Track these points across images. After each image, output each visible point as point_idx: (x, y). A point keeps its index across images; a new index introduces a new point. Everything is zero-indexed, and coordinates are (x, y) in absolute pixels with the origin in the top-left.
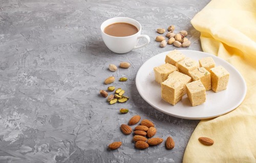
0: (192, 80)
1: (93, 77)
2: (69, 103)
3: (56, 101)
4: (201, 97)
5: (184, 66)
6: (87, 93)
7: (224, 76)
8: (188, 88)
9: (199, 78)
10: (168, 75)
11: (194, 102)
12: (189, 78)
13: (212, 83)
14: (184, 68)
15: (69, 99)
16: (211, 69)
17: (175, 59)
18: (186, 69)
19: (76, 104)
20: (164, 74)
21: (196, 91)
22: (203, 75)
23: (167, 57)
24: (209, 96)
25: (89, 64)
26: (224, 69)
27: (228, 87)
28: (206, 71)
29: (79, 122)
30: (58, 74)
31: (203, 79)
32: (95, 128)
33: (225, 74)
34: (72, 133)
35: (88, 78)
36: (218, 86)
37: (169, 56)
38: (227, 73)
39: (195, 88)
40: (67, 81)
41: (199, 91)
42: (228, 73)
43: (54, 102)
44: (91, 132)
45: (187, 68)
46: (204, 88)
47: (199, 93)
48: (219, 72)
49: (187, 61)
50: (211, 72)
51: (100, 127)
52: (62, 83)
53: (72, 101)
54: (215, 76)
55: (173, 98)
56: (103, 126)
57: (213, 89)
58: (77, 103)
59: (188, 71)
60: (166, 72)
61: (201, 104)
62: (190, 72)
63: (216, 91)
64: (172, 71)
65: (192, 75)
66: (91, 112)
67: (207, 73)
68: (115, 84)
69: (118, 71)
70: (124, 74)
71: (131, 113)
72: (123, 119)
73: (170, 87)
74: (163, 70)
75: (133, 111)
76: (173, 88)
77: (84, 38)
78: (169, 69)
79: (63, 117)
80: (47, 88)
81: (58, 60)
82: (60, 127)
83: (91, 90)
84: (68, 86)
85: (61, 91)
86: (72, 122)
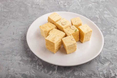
0: (66, 36)
4: (73, 48)
5: (60, 25)
7: (88, 32)
8: (64, 42)
9: (71, 34)
10: (49, 32)
11: (68, 51)
12: (64, 34)
13: (80, 37)
14: (60, 26)
16: (79, 27)
17: (54, 20)
18: (62, 27)
20: (46, 31)
21: (69, 44)
22: (73, 32)
24: (78, 45)
26: (88, 27)
27: (91, 39)
28: (76, 28)
31: (73, 35)
33: (89, 31)
36: (84, 39)
37: (50, 17)
38: (90, 29)
39: (69, 42)
41: (71, 44)
42: (91, 30)
45: (62, 26)
46: (75, 42)
47: (72, 45)
48: (85, 29)
49: (62, 21)
50: (79, 29)
54: (82, 32)
55: (54, 49)
57: (81, 41)
59: (63, 29)
60: (48, 29)
61: (73, 52)
62: (65, 30)
63: (83, 42)
64: (52, 28)
65: (66, 32)
67: (76, 30)
68: (13, 40)
69: (18, 30)
70: (22, 32)
71: (19, 64)
72: (12, 69)
73: (52, 41)
74: (46, 28)
75: (21, 63)
76: (54, 42)
77: (1, 4)
78: (50, 27)
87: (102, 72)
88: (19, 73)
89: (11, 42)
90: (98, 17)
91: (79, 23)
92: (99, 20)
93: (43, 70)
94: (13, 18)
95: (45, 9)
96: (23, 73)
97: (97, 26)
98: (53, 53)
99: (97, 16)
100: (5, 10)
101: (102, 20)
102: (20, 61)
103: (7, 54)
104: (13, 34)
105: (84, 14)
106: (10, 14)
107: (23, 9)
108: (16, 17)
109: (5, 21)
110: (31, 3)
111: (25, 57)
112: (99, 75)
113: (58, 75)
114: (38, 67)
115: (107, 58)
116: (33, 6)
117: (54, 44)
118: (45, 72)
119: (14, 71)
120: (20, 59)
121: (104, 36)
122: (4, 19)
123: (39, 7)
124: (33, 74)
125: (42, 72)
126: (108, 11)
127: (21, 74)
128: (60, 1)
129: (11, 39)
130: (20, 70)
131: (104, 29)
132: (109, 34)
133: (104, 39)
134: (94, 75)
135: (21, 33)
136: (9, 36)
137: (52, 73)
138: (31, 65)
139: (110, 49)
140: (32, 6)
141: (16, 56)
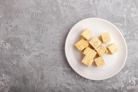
1: (41, 43)
2: (30, 66)
3: (23, 65)
6: (39, 58)
9: (102, 55)
15: (30, 63)
17: (87, 37)
19: (34, 67)
22: (104, 53)
25: (38, 31)
28: (106, 49)
29: (37, 82)
30: (21, 41)
32: (45, 86)
34: (34, 90)
35: (39, 44)
39: (100, 63)
40: (27, 47)
43: (22, 65)
44: (43, 89)
48: (113, 49)
49: (94, 40)
51: (48, 85)
52: (25, 49)
53: (31, 65)
56: (49, 84)
58: (34, 66)
60: (82, 48)
65: (97, 52)
66: (42, 73)
67: (106, 51)
68: (54, 50)
69: (55, 38)
70: (59, 41)
71: (63, 74)
72: (59, 78)
73: (87, 65)
75: (64, 73)
77: (33, 3)
79: (29, 78)
80: (17, 54)
81: (20, 27)
82: (28, 86)
83: (41, 55)
84: (28, 52)
85: (25, 56)
86: (33, 81)
87: (123, 79)
88: (65, 82)
89: (53, 52)
90: (125, 18)
92: (125, 21)
93: (81, 79)
94: (49, 23)
95: (75, 8)
99: (124, 16)
100: (38, 11)
101: (128, 21)
102: (64, 71)
103: (52, 65)
104: (53, 43)
105: (112, 13)
106: (45, 17)
107: (55, 9)
108: (51, 21)
109: (42, 27)
111: (66, 67)
112: (120, 82)
113: (91, 83)
114: (76, 76)
116: (64, 4)
118: (82, 80)
119: (61, 81)
120: (63, 69)
122: (41, 25)
123: (70, 5)
124: (74, 83)
125: (80, 80)
126: (135, 8)
127: (66, 83)
129: (52, 49)
130: (64, 79)
131: (128, 33)
134: (117, 82)
135: (58, 42)
136: (50, 46)
137: (87, 81)
138: (72, 75)
141: (59, 66)
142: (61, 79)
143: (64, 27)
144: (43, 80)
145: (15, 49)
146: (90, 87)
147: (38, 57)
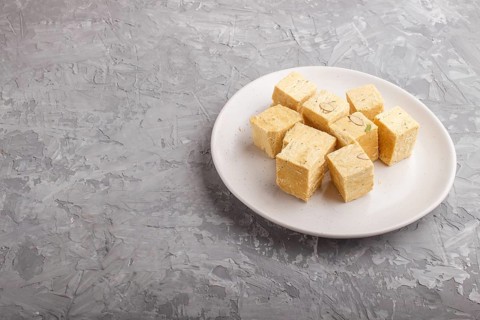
0: (338, 146)
1: (118, 147)
2: (61, 213)
3: (32, 209)
4: (364, 182)
5: (318, 111)
6: (103, 188)
7: (407, 132)
8: (335, 163)
9: (354, 139)
10: (283, 135)
11: (348, 193)
12: (331, 141)
13: (383, 147)
14: (318, 116)
15: (61, 204)
16: (377, 117)
17: (296, 95)
18: (323, 119)
19: (76, 216)
20: (274, 133)
21: (353, 171)
22: (361, 132)
23: (277, 90)
24: (378, 174)
25: (112, 114)
26: (405, 114)
27: (413, 152)
28: (367, 121)
29: (82, 264)
30: (40, 140)
31: (363, 142)
32: (117, 278)
33: (410, 126)
34: (62, 293)
35: (107, 149)
36: (395, 152)
37: (281, 88)
38: (413, 123)
39: (351, 162)
40: (59, 157)
41: (359, 170)
42: (416, 124)
43: (28, 210)
44: (107, 290)
45: (325, 116)
46: (370, 163)
47: (361, 174)
48: (395, 120)
49: (322, 99)
50: (377, 122)
51: (128, 275)
52: (49, 163)
53: (68, 210)
54: (389, 132)
55: (305, 186)
56: (135, 273)
57: (384, 160)
58: (79, 211)
59: (327, 123)
60: (279, 126)
61: (363, 195)
62: (332, 126)
63: (391, 163)
64: (290, 123)
65: (337, 134)
66: (108, 236)
67: (369, 127)
68: (166, 164)
69: (175, 131)
70: (188, 138)
71: (200, 237)
72: (180, 253)
73: (298, 164)
74: (271, 122)
75: (204, 233)
76: (305, 166)
77: (104, 48)
78: (284, 119)
79: (46, 251)
80: (15, 176)
81: (43, 103)
82: (36, 278)
83: (111, 180)
84: (62, 171)
85: (44, 182)
86: (64, 263)
87: (456, 251)
88: (205, 266)
89: (163, 170)
90: (430, 80)
91: (375, 104)
92: (433, 88)
93: (275, 254)
94: (153, 94)
95: (251, 58)
96: (216, 263)
97: (429, 110)
98: (302, 201)
99: (427, 77)
100: (120, 68)
101: (444, 89)
102: (201, 228)
103: (155, 207)
104: (163, 145)
105: (382, 69)
106: (141, 79)
107: (178, 62)
108: (161, 89)
109: (128, 105)
110: (201, 40)
111: (213, 216)
112: (449, 261)
113: (322, 267)
114: (257, 244)
115: (469, 211)
116: (211, 51)
117: (305, 172)
118: (281, 258)
119: (187, 260)
120: (199, 221)
121: (455, 141)
122: (124, 99)
123: (232, 52)
124: (247, 267)
125: (274, 258)
126: (461, 60)
127: (210, 267)
128: (296, 30)
129: (158, 162)
130: (204, 256)
131: (451, 118)
132: (468, 133)
133: (457, 151)
134: (434, 263)
135: (186, 142)
136: (152, 154)
137: (304, 262)
138: (237, 239)
139: (475, 183)
140: (207, 49)
141: (185, 213)
142: (191, 255)
143: (209, 102)
144: (111, 258)
145: (11, 163)
146: (318, 281)
147: (101, 185)
